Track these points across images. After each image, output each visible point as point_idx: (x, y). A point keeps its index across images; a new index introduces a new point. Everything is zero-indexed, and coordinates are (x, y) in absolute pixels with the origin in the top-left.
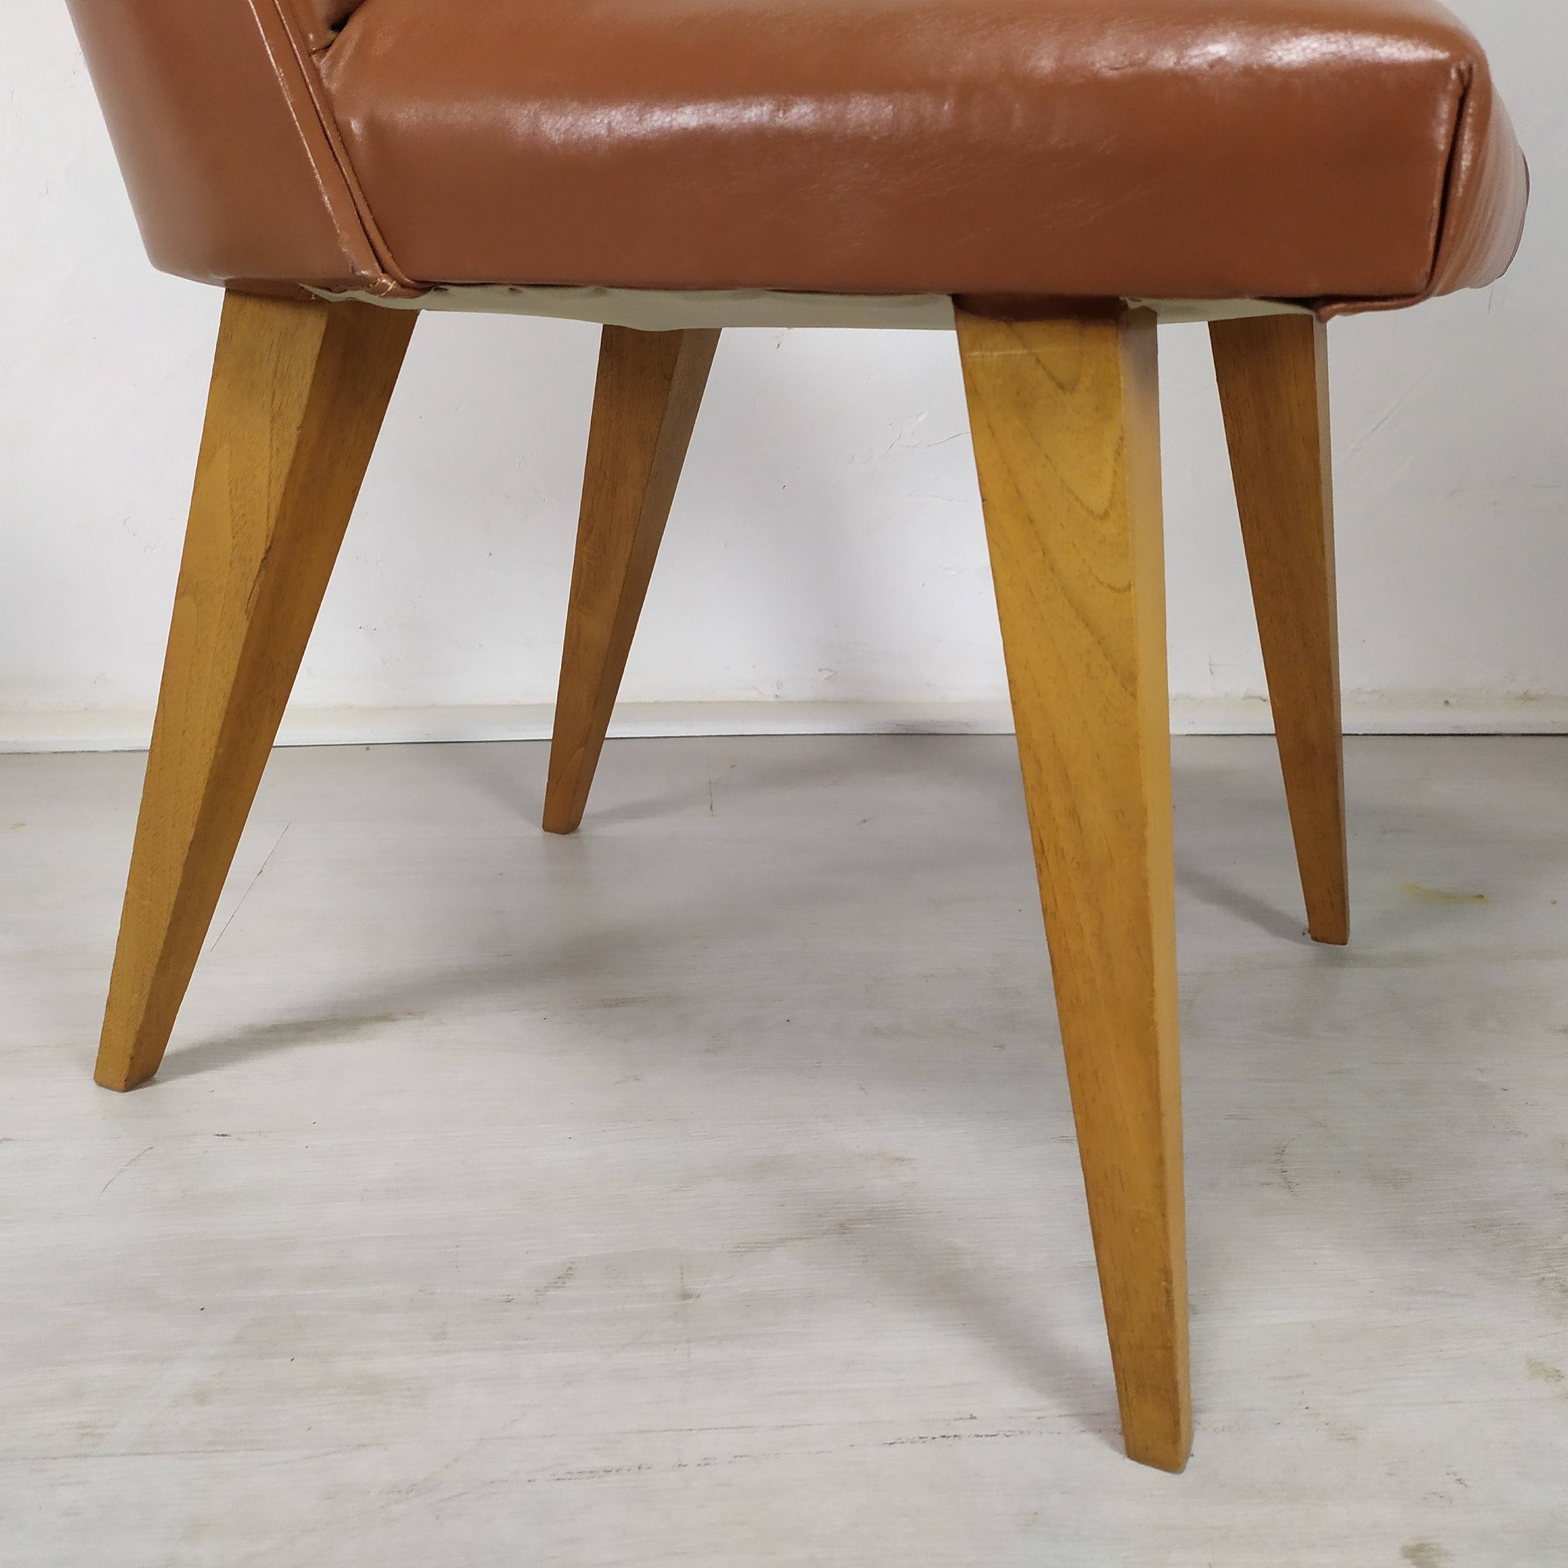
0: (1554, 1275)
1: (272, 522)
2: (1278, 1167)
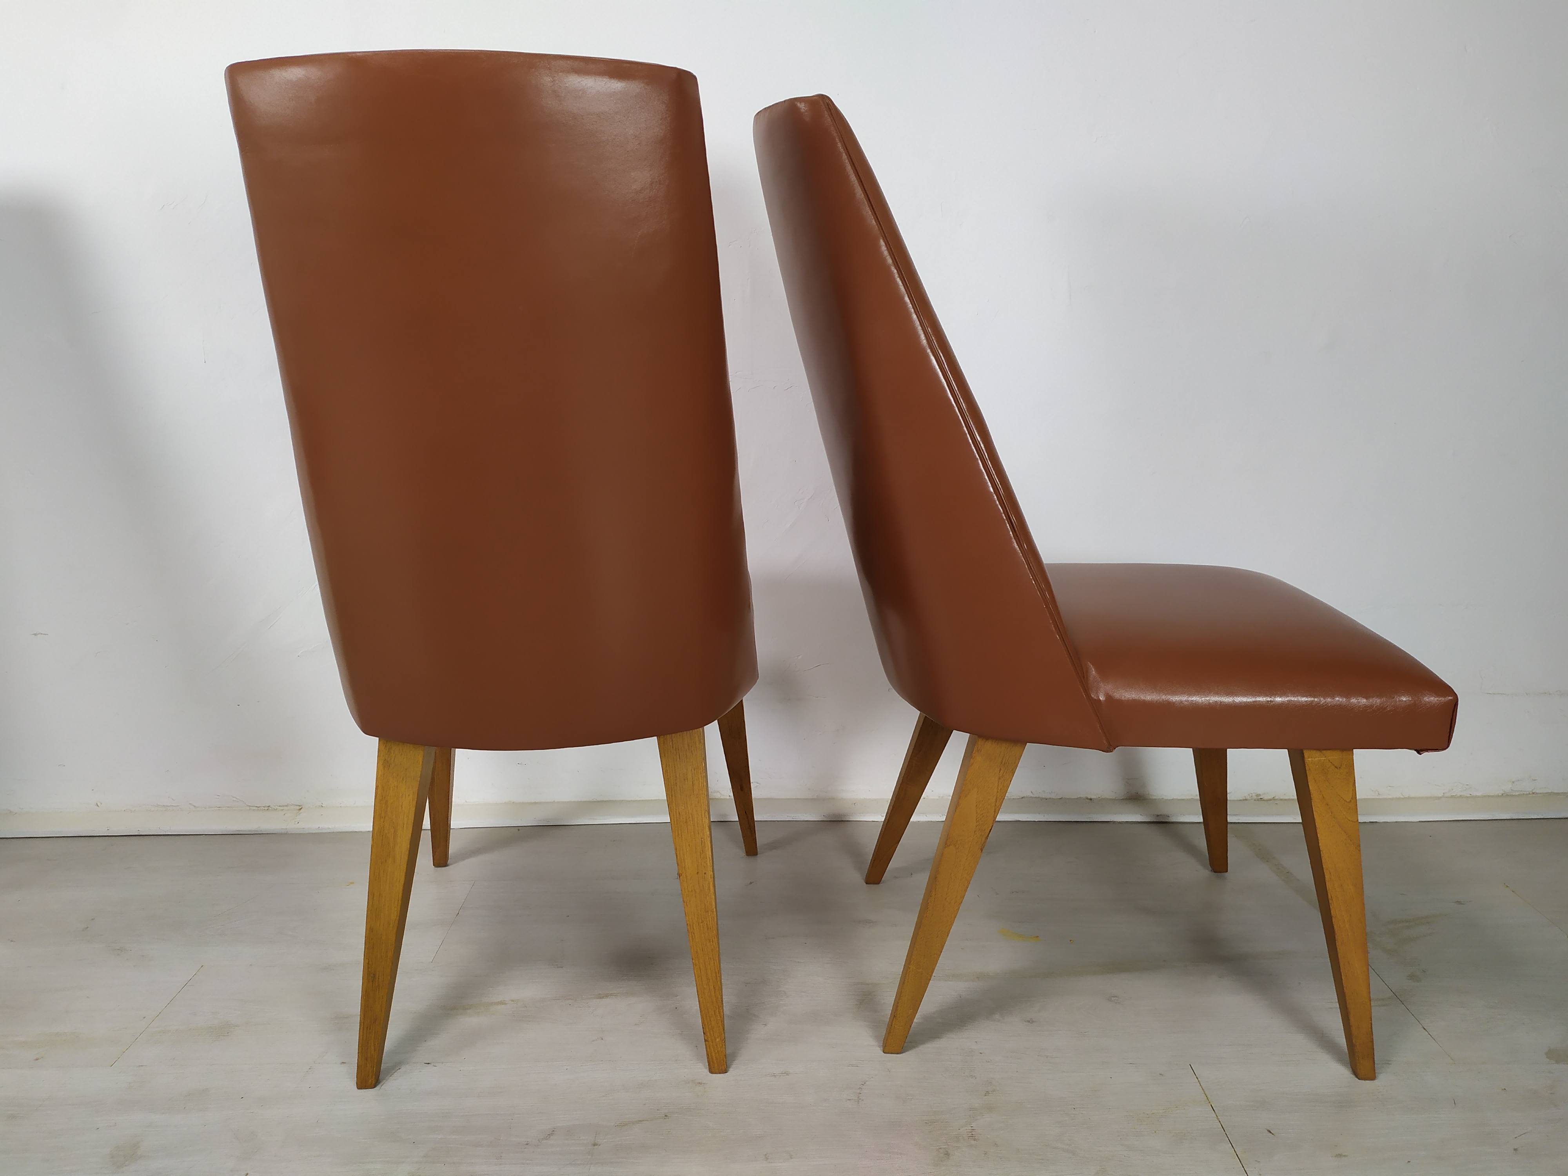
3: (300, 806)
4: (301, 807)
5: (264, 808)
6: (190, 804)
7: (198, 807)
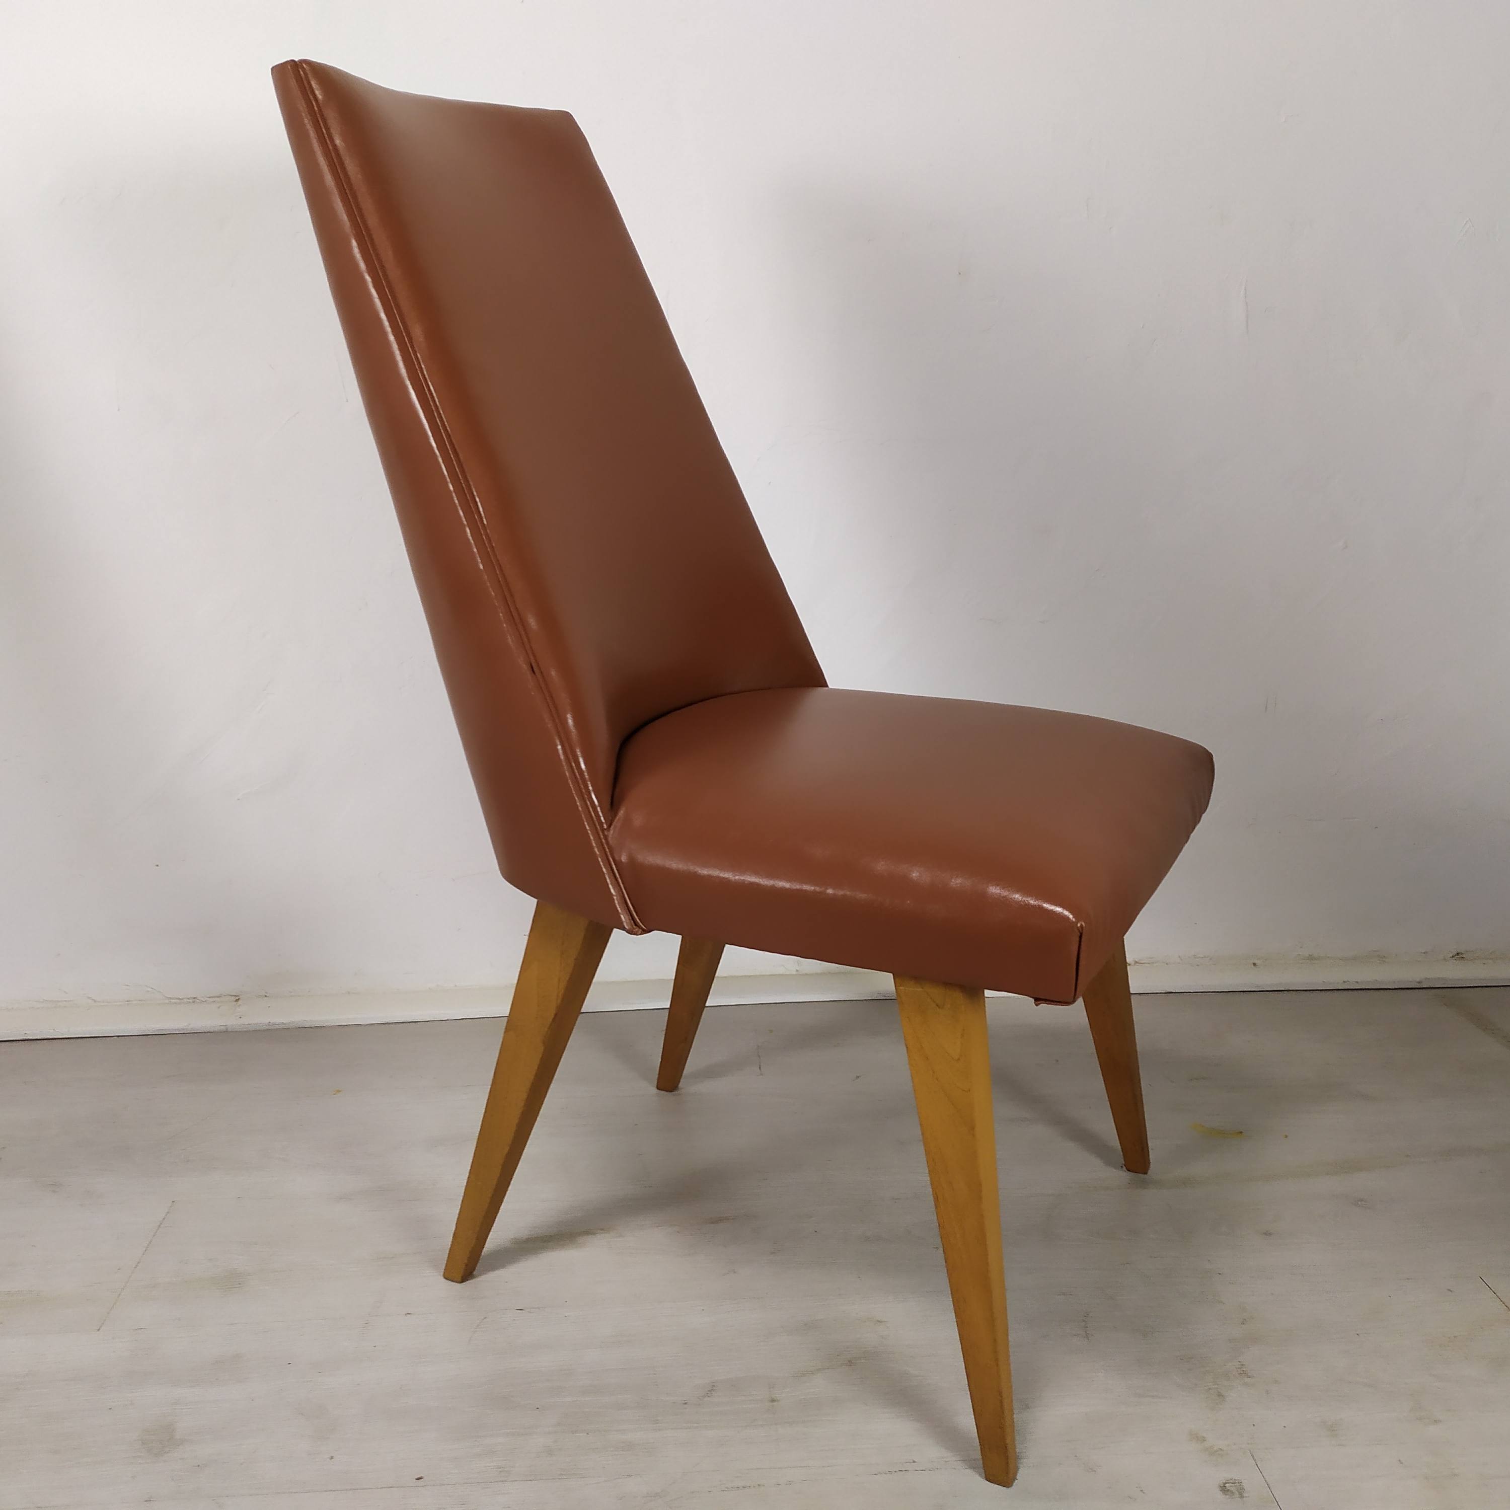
0: (1216, 1386)
1: (559, 1001)
2: (1083, 1324)
3: (235, 996)
4: (237, 998)
5: (188, 1000)
6: (89, 998)
7: (99, 1002)
